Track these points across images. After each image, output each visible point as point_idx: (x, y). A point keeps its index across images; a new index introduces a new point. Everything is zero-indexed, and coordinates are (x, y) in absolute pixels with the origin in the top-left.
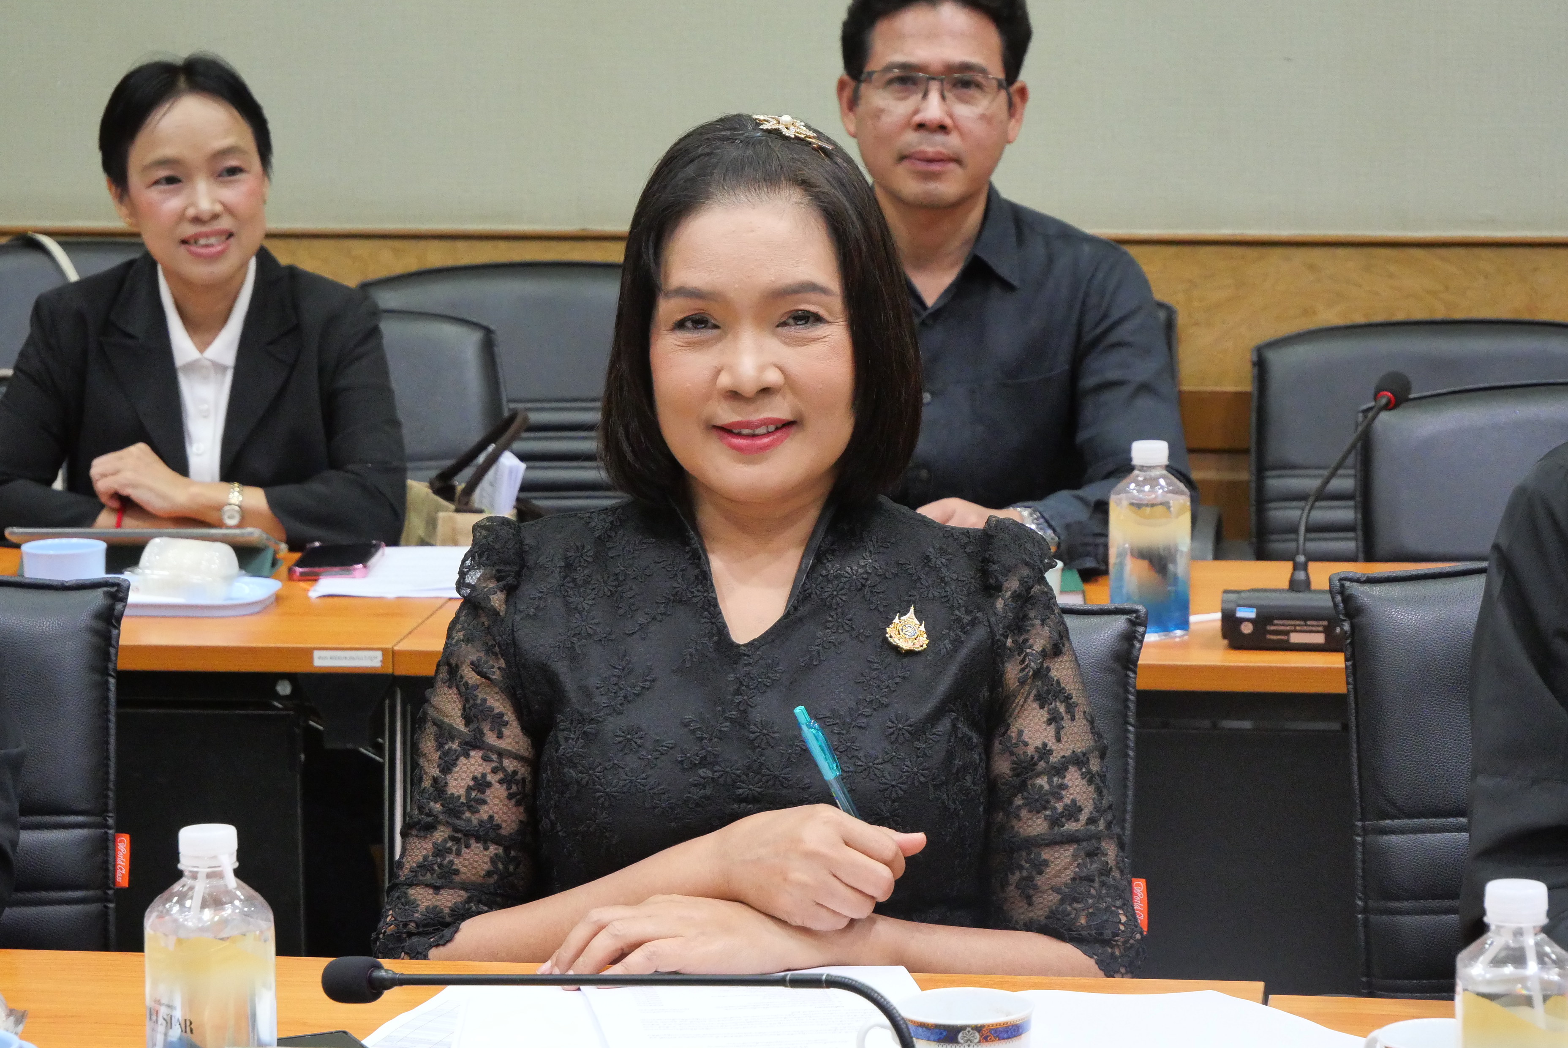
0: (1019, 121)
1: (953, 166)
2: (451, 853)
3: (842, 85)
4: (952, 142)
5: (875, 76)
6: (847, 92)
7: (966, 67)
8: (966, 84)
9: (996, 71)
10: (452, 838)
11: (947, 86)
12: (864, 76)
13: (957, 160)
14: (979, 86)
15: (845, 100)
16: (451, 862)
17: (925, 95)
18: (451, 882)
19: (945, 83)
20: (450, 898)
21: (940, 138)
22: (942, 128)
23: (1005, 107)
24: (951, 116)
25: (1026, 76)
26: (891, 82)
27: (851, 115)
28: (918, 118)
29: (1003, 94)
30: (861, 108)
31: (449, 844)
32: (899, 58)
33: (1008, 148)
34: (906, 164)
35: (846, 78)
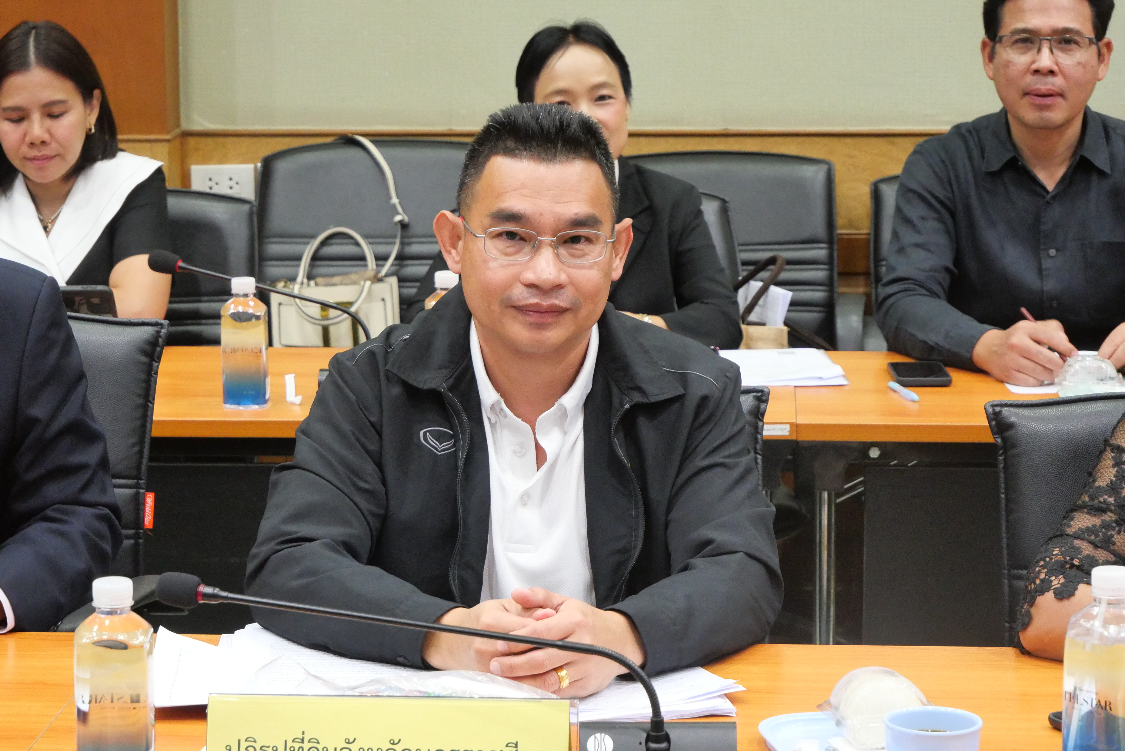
0: (1107, 65)
1: (1059, 100)
2: (1113, 530)
3: (984, 45)
4: (1057, 82)
5: (1004, 39)
6: (988, 50)
7: (1067, 30)
8: (1068, 41)
9: (1088, 31)
10: (1116, 522)
11: (1054, 44)
12: (997, 39)
13: (1061, 95)
14: (1076, 43)
15: (986, 55)
16: (1112, 536)
17: (1039, 50)
18: (1108, 547)
19: (1053, 43)
20: (1104, 555)
21: (1050, 79)
22: (1052, 72)
23: (1095, 57)
24: (1057, 64)
25: (1110, 35)
26: (1017, 41)
27: (991, 65)
28: (1034, 67)
29: (1094, 48)
30: (996, 60)
31: (1114, 525)
32: (1020, 25)
33: (1098, 84)
34: (1027, 99)
35: (987, 40)
